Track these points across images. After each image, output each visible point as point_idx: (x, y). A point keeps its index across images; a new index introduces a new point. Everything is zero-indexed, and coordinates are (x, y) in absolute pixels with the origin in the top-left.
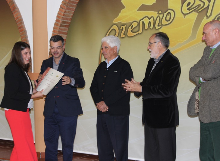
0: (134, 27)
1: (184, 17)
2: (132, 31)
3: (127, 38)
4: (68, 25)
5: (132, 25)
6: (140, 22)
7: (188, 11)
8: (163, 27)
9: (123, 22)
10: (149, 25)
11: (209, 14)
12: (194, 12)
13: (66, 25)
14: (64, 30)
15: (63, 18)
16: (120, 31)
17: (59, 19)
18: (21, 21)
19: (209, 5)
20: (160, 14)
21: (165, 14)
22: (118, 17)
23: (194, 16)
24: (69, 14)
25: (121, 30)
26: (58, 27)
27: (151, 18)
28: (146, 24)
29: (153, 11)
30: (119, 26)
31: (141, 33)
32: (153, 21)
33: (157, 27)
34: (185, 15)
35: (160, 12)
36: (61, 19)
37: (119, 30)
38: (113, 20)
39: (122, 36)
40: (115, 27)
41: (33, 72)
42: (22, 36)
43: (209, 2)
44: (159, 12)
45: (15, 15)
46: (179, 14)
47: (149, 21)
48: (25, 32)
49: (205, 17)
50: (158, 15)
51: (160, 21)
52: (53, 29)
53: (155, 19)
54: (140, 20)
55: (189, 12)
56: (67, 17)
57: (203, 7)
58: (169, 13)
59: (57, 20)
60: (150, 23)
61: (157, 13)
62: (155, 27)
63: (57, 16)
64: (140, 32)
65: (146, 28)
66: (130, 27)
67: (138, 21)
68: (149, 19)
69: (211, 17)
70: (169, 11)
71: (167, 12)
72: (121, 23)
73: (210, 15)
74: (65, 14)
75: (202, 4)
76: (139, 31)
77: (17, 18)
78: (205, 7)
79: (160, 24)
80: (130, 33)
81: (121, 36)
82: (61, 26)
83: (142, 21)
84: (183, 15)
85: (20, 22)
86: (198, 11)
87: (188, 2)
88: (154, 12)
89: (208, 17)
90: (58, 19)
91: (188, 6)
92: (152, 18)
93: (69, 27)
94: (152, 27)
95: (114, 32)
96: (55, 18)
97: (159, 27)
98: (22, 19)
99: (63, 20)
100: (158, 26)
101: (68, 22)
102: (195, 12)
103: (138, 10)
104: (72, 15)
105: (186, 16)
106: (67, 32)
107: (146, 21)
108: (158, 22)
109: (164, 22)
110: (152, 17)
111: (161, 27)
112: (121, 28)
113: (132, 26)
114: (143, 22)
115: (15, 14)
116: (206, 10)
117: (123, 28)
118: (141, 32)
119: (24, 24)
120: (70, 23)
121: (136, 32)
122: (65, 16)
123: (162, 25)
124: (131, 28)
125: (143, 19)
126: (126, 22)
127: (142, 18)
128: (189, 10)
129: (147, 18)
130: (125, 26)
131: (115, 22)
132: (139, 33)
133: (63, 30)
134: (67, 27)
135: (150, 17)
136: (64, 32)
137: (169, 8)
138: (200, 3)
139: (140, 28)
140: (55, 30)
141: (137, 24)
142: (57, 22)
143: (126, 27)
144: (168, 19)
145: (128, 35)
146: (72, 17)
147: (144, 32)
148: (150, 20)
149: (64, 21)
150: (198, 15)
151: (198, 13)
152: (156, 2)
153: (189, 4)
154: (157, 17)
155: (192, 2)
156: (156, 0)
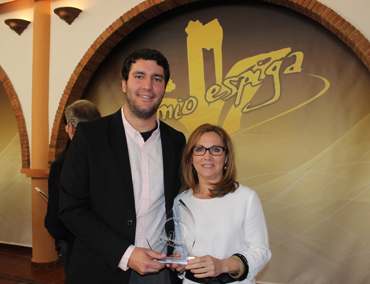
1: (209, 106)
7: (213, 98)
8: (184, 116)
10: (168, 115)
11: (237, 103)
12: (219, 100)
17: (62, 107)
18: (19, 109)
19: (237, 92)
20: (180, 102)
21: (187, 102)
23: (220, 104)
27: (169, 106)
28: (164, 114)
32: (172, 110)
33: (177, 117)
34: (209, 103)
35: (180, 100)
36: (64, 106)
41: (31, 168)
42: (19, 126)
43: (238, 89)
45: (12, 102)
46: (202, 103)
47: (167, 109)
48: (23, 121)
49: (233, 106)
50: (177, 103)
51: (181, 110)
52: (54, 118)
53: (174, 107)
55: (214, 99)
57: (231, 94)
58: (191, 100)
60: (168, 112)
61: (176, 100)
62: (174, 117)
63: (60, 103)
65: (164, 117)
68: (168, 107)
69: (240, 106)
70: (191, 99)
71: (189, 100)
73: (238, 103)
75: (229, 91)
77: (15, 106)
78: (233, 94)
79: (180, 113)
84: (207, 104)
86: (225, 99)
87: (213, 89)
88: (173, 99)
89: (236, 106)
91: (212, 93)
92: (171, 107)
94: (170, 116)
96: (57, 105)
97: (179, 117)
100: (178, 115)
102: (221, 100)
105: (211, 104)
107: (164, 110)
108: (178, 111)
109: (185, 111)
110: (171, 105)
111: (181, 116)
114: (160, 111)
116: (233, 98)
123: (183, 115)
128: (215, 98)
129: (165, 106)
135: (168, 105)
137: (191, 95)
138: (226, 89)
142: (59, 110)
144: (189, 107)
150: (225, 104)
151: (224, 102)
152: (175, 88)
153: (214, 90)
154: (177, 106)
155: (217, 88)
156: (175, 86)
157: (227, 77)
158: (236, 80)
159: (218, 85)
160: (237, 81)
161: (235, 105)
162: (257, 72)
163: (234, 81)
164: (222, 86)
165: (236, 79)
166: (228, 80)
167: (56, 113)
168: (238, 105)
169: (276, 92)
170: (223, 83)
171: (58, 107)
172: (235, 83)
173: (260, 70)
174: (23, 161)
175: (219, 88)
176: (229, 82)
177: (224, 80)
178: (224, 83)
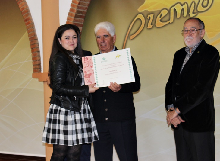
0: (163, 16)
2: (161, 20)
3: (155, 29)
4: (83, 15)
5: (162, 13)
6: (171, 9)
8: (199, 14)
9: (150, 9)
10: (182, 13)
13: (81, 16)
14: (80, 21)
15: (78, 7)
16: (147, 21)
17: (74, 9)
18: (27, 12)
22: (143, 5)
24: (85, 2)
25: (147, 19)
26: (73, 18)
27: (184, 4)
28: (179, 12)
30: (145, 15)
31: (172, 23)
32: (187, 8)
33: (192, 15)
36: (76, 8)
37: (145, 19)
38: (138, 8)
39: (150, 26)
40: (140, 17)
41: (42, 72)
42: (28, 29)
47: (181, 7)
48: (32, 24)
51: (196, 7)
53: (189, 5)
54: (170, 6)
56: (83, 6)
59: (71, 10)
60: (183, 10)
62: (190, 15)
63: (72, 5)
64: (171, 21)
65: (178, 16)
66: (159, 16)
67: (169, 9)
68: (182, 5)
72: (147, 11)
74: (81, 2)
76: (169, 19)
77: (23, 9)
79: (195, 11)
80: (158, 23)
81: (147, 26)
82: (76, 16)
83: (173, 8)
85: (26, 14)
90: (72, 8)
92: (186, 4)
93: (84, 17)
94: (185, 14)
95: (139, 22)
96: (69, 7)
97: (194, 15)
98: (29, 10)
99: (78, 10)
100: (193, 13)
101: (83, 12)
104: (88, 3)
106: (82, 24)
107: (179, 8)
108: (193, 9)
109: (200, 8)
111: (196, 14)
112: (147, 17)
113: (162, 15)
114: (175, 10)
115: (21, 4)
117: (150, 18)
118: (172, 21)
119: (31, 15)
120: (86, 13)
121: (166, 22)
122: (81, 5)
123: (198, 12)
124: (160, 17)
125: (174, 6)
126: (153, 10)
127: (173, 4)
129: (179, 4)
130: (152, 15)
131: (140, 10)
132: (169, 23)
133: (78, 22)
134: (83, 18)
135: (182, 3)
136: (79, 24)
139: (171, 16)
140: (69, 21)
141: (167, 12)
142: (72, 12)
143: (154, 16)
144: (205, 4)
145: (156, 25)
146: (89, 5)
147: (176, 20)
148: (183, 7)
149: (80, 10)
154: (192, 3)
167: (67, 15)
171: (69, 9)
174: (34, 65)
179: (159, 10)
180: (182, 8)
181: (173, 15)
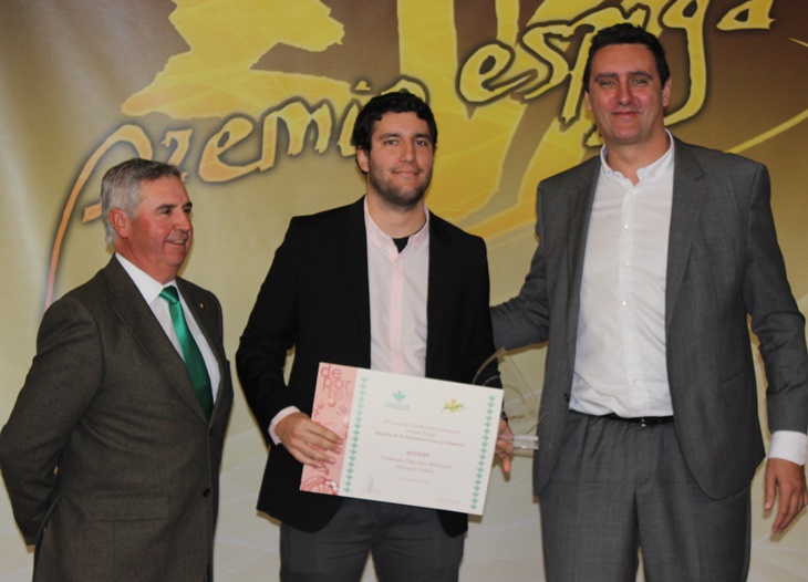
0: (232, 140)
1: (470, 115)
2: (222, 157)
3: (195, 187)
5: (225, 129)
6: (267, 119)
7: (486, 91)
10: (311, 137)
11: (569, 113)
12: (508, 98)
19: (568, 79)
20: (361, 93)
23: (510, 113)
27: (319, 106)
28: (297, 132)
29: (329, 76)
31: (269, 170)
32: (329, 121)
33: (347, 149)
34: (471, 105)
35: (362, 86)
43: (572, 66)
44: (357, 83)
46: (445, 103)
47: (308, 118)
49: (556, 124)
50: (351, 96)
55: (489, 95)
57: (547, 81)
60: (313, 126)
61: (345, 86)
62: (339, 148)
64: (263, 164)
65: (295, 146)
66: (215, 140)
68: (311, 110)
69: (577, 123)
70: (403, 84)
72: (165, 116)
73: (573, 114)
75: (542, 72)
76: (258, 157)
78: (555, 81)
80: (211, 166)
83: (274, 116)
84: (463, 109)
86: (527, 97)
87: (485, 57)
88: (332, 81)
89: (565, 125)
91: (484, 70)
92: (325, 107)
94: (322, 145)
102: (513, 98)
103: (255, 67)
105: (478, 111)
107: (297, 121)
110: (326, 102)
113: (226, 136)
114: (281, 124)
116: (557, 96)
117: (174, 144)
118: (271, 164)
121: (243, 164)
124: (221, 143)
125: (279, 108)
126: (190, 116)
127: (277, 101)
128: (491, 89)
129: (298, 105)
130: (188, 133)
132: (258, 170)
135: (312, 102)
137: (404, 70)
138: (533, 63)
139: (265, 147)
141: (248, 128)
143: (191, 139)
145: (201, 172)
147: (285, 164)
148: (316, 116)
150: (527, 115)
151: (526, 105)
152: (343, 40)
153: (489, 63)
154: (349, 108)
155: (502, 58)
156: (342, 33)
157: (535, 19)
158: (566, 35)
159: (504, 46)
160: (570, 38)
161: (562, 120)
162: (635, 14)
163: (560, 37)
164: (518, 50)
165: (567, 31)
166: (540, 32)
168: (573, 120)
169: (693, 88)
170: (520, 40)
172: (564, 46)
173: (646, 8)
175: (507, 55)
176: (542, 38)
177: (524, 30)
178: (527, 39)
179: (218, 118)
180: (309, 122)
181: (274, 143)
